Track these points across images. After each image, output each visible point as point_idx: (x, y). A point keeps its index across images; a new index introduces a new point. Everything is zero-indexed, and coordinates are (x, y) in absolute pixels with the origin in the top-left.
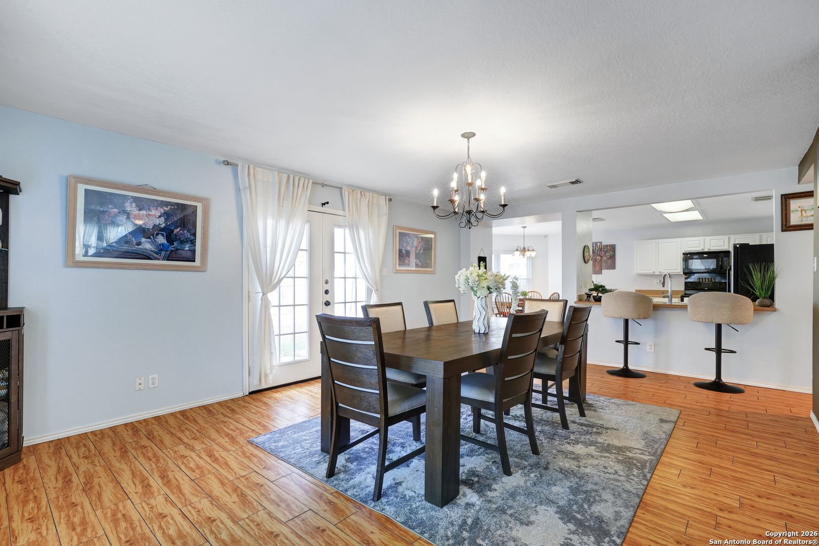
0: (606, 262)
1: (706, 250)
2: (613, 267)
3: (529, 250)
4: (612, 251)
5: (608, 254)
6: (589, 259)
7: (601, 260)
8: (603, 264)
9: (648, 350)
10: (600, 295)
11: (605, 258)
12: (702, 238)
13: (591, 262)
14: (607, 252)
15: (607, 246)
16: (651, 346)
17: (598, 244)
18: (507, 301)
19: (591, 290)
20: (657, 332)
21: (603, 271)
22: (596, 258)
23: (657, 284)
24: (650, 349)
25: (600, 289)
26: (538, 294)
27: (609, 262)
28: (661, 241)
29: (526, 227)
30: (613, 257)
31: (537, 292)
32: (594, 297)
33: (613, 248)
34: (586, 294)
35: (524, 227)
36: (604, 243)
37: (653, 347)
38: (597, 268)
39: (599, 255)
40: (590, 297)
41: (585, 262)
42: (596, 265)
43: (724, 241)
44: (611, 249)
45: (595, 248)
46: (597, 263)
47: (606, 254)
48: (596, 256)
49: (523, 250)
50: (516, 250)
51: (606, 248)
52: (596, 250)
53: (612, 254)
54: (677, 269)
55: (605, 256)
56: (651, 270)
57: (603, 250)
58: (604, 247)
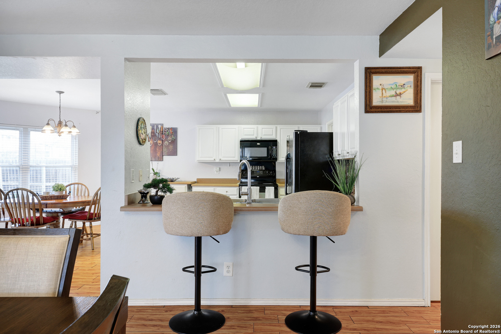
0: (167, 147)
1: (259, 139)
2: (174, 152)
3: (66, 125)
4: (174, 136)
5: (169, 138)
6: (145, 139)
7: (162, 145)
8: (165, 150)
9: (225, 273)
10: (160, 193)
11: (166, 143)
12: (255, 126)
13: (148, 145)
14: (168, 135)
15: (169, 129)
16: (228, 267)
17: (160, 126)
18: (31, 201)
19: (147, 186)
20: (236, 247)
21: (164, 157)
22: (157, 142)
24: (228, 272)
25: (161, 185)
27: (171, 147)
28: (221, 126)
29: (63, 92)
30: (174, 142)
31: (82, 184)
32: (151, 197)
33: (174, 131)
34: (141, 193)
35: (61, 92)
36: (166, 126)
37: (231, 269)
38: (158, 154)
39: (160, 139)
40: (146, 197)
41: (140, 144)
42: (156, 150)
43: (273, 130)
44: (172, 133)
45: (156, 131)
46: (158, 148)
47: (167, 138)
48: (157, 140)
49: (58, 125)
50: (48, 124)
51: (167, 131)
52: (157, 132)
53: (174, 139)
54: (234, 157)
55: (166, 140)
56: (212, 157)
57: (164, 133)
58: (165, 130)
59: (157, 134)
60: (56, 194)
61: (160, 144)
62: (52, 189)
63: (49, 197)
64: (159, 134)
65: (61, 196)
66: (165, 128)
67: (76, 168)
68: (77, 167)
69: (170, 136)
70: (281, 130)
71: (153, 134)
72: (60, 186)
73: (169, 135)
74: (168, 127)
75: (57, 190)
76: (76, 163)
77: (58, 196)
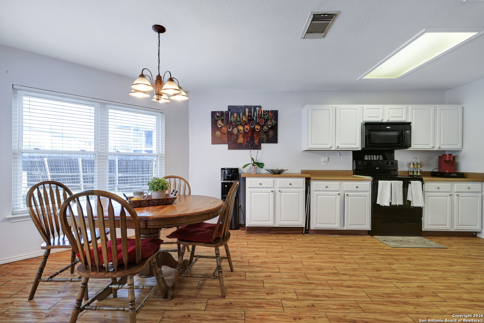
0: (266, 133)
1: (385, 121)
2: (274, 140)
4: (274, 120)
5: (269, 123)
8: (263, 136)
11: (265, 128)
12: (380, 106)
15: (268, 111)
17: (258, 109)
21: (262, 144)
22: (254, 128)
23: (325, 162)
26: (183, 182)
27: (271, 133)
29: (163, 29)
30: (275, 128)
31: (180, 178)
33: (275, 114)
36: (263, 109)
38: (256, 142)
39: (258, 124)
42: (254, 137)
43: (403, 111)
44: (273, 116)
45: (254, 114)
46: (256, 134)
47: (266, 122)
48: (255, 125)
49: (156, 81)
50: (142, 76)
51: (267, 114)
52: (255, 116)
53: (274, 124)
54: (355, 144)
55: (265, 125)
56: (327, 144)
57: (263, 117)
58: (264, 113)
59: (254, 118)
60: (155, 195)
61: (258, 129)
62: (148, 187)
63: (144, 202)
64: (256, 117)
65: (163, 200)
66: (264, 111)
67: (162, 157)
68: (164, 156)
69: (270, 120)
70: (414, 111)
71: (249, 118)
72: (161, 182)
73: (268, 119)
74: (267, 110)
75: (157, 190)
76: (162, 152)
77: (159, 200)
